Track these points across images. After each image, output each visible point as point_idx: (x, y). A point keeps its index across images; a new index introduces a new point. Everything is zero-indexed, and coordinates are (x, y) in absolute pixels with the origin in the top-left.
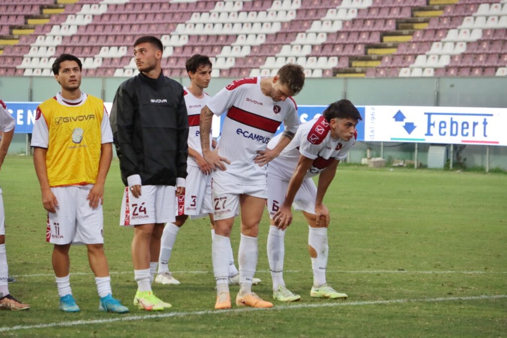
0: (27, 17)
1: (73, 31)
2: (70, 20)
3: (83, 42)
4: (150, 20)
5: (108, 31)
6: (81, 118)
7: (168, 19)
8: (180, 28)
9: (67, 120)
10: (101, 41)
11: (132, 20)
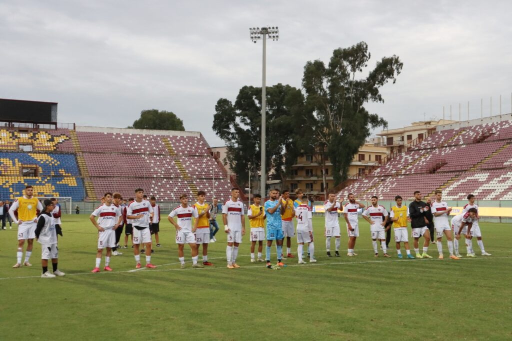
0: (440, 186)
1: (452, 189)
2: (451, 186)
3: (454, 192)
4: (472, 186)
5: (461, 189)
7: (477, 185)
8: (480, 188)
10: (459, 191)
11: (467, 186)
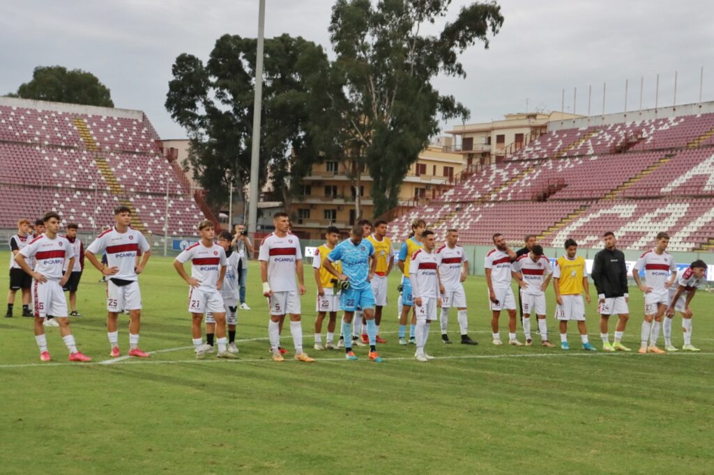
0: (556, 223)
1: (575, 229)
2: (574, 224)
3: (579, 234)
4: (608, 224)
5: (590, 229)
6: (574, 266)
7: (617, 224)
8: (622, 228)
9: (569, 267)
10: (587, 233)
11: (601, 224)
